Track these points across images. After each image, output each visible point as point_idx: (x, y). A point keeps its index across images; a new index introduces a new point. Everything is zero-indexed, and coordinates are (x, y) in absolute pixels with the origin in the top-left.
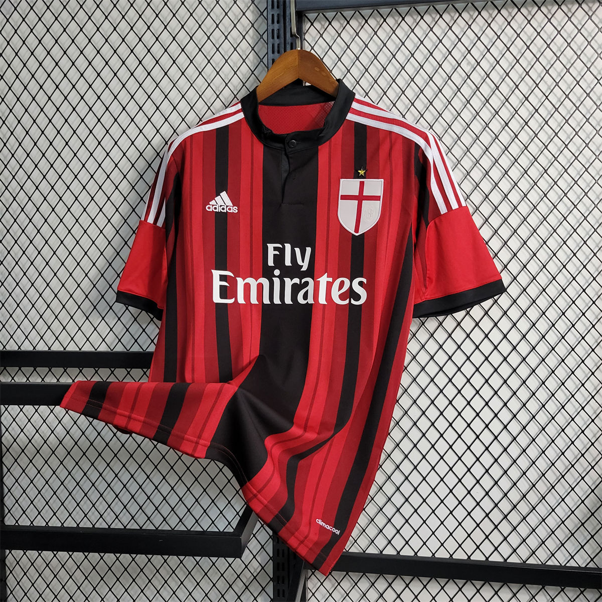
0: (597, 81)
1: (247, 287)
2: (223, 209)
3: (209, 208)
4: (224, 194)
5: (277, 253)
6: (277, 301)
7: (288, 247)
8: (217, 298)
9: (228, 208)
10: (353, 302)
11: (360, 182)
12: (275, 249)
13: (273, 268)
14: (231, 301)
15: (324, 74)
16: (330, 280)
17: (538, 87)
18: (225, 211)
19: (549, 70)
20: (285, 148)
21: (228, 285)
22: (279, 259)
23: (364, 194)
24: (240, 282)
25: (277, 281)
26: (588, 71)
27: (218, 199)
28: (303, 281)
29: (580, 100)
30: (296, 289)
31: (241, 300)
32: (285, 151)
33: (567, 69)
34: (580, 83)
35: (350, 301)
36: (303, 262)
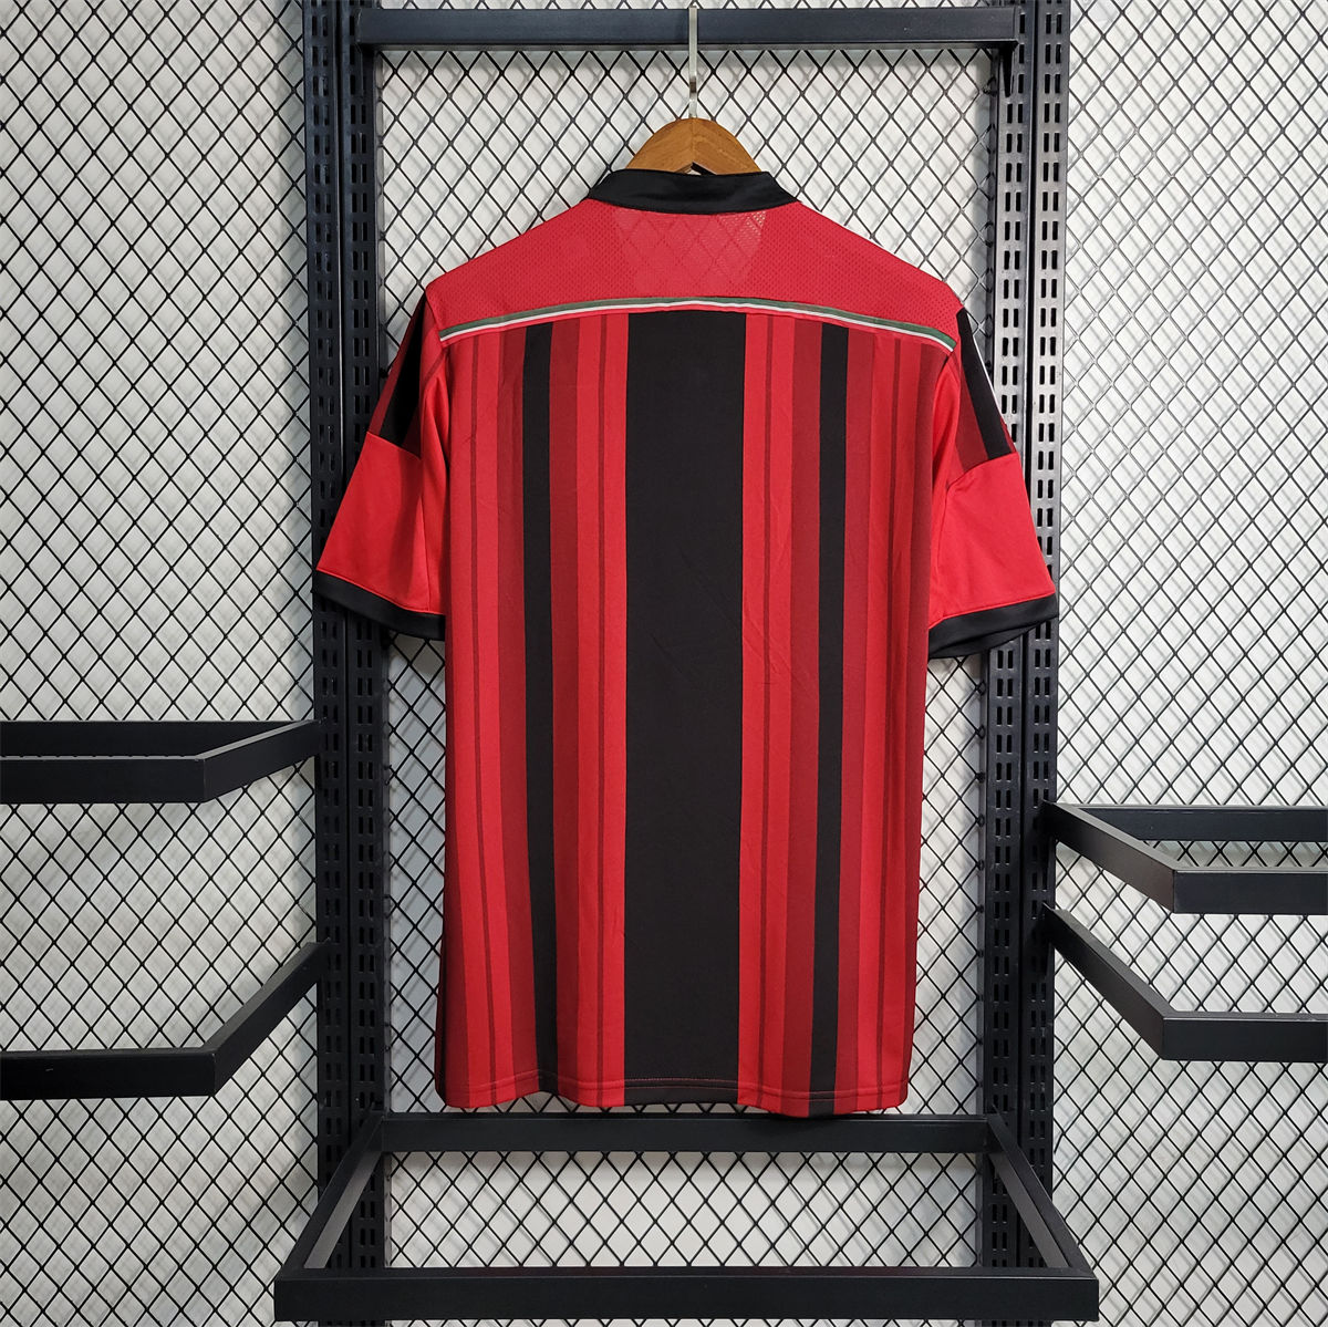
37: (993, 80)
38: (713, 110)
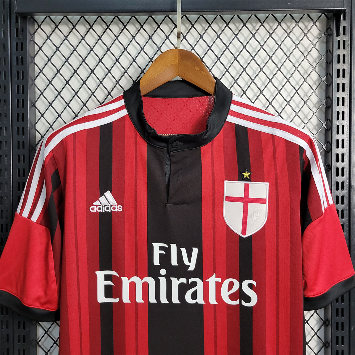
0: (295, 91)
1: (132, 286)
2: (108, 209)
3: (93, 209)
4: (108, 194)
5: (163, 252)
6: (164, 300)
7: (174, 247)
8: (101, 298)
9: (113, 207)
10: (243, 303)
11: (245, 184)
12: (161, 248)
13: (159, 268)
14: (116, 300)
15: (204, 73)
16: (219, 280)
17: (246, 95)
18: (109, 211)
19: (254, 79)
20: (168, 148)
21: (113, 284)
22: (165, 259)
23: (250, 196)
24: (126, 282)
25: (163, 281)
26: (288, 82)
27: (102, 199)
28: (191, 280)
29: (281, 107)
30: (183, 289)
31: (126, 299)
32: (168, 150)
33: (269, 79)
34: (281, 93)
35: (240, 302)
36: (190, 261)
37: (328, 28)
38: (193, 44)
